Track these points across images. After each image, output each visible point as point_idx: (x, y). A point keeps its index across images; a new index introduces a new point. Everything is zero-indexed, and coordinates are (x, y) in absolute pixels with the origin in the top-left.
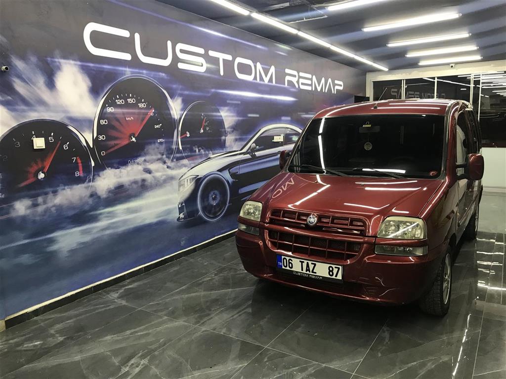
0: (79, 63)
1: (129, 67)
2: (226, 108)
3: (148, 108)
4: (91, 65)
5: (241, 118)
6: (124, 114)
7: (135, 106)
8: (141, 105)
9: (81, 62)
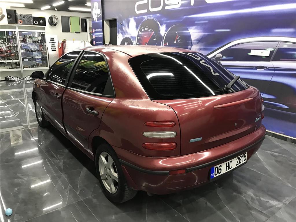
0: (134, 18)
1: (146, 15)
2: (194, 27)
3: (152, 31)
4: (136, 18)
5: (207, 34)
6: (144, 34)
7: (147, 31)
8: (149, 30)
9: (134, 17)
